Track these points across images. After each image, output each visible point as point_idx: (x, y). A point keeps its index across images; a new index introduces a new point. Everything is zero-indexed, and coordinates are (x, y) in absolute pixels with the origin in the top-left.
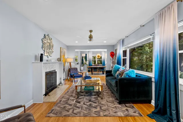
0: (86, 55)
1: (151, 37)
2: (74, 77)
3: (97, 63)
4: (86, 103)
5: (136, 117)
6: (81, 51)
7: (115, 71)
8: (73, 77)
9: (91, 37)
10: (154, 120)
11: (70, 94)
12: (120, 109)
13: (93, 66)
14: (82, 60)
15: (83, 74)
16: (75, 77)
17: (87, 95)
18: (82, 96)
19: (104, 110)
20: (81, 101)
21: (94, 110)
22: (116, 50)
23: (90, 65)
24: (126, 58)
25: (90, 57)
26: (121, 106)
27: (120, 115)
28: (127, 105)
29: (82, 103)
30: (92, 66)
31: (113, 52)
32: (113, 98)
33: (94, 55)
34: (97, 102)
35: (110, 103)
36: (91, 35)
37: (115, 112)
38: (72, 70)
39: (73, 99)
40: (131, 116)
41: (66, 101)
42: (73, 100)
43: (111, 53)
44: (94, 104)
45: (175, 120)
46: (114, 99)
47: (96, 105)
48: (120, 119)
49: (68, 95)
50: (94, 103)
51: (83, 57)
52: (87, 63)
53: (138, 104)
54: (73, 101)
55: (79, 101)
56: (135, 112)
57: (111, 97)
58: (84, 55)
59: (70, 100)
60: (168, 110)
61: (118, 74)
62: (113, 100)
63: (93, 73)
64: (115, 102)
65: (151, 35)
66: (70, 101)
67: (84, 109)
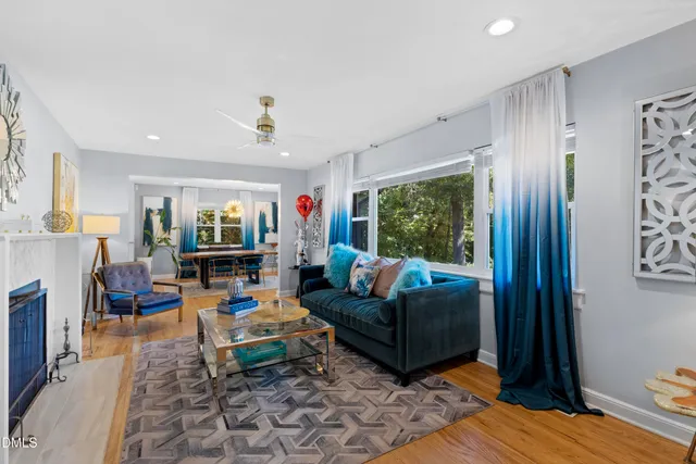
0: (167, 202)
1: (471, 158)
2: (140, 307)
3: (218, 238)
4: (282, 418)
5: (479, 415)
6: (140, 185)
7: (338, 267)
8: (134, 308)
9: (266, 126)
10: (519, 406)
11: (166, 398)
12: (418, 400)
13: (203, 250)
14: (148, 225)
15: (180, 292)
16: (143, 311)
17: (259, 384)
18: (239, 390)
19: (377, 425)
20: (253, 417)
21: (339, 437)
22: (318, 190)
23: (185, 246)
24: (366, 222)
25: (187, 211)
26: (414, 393)
27: (437, 426)
28: (425, 381)
29: (265, 425)
30: (198, 250)
31: (307, 198)
32: (367, 370)
33: (208, 205)
34: (324, 401)
35: (373, 392)
36: (266, 116)
37: (416, 419)
38: (117, 274)
39: (205, 421)
40: (465, 416)
41: (170, 439)
42: (207, 423)
43: (300, 199)
44: (320, 414)
45: (570, 390)
46: (373, 375)
47: (328, 413)
48: (449, 438)
49: (154, 407)
50: (318, 410)
51: (149, 212)
52: (175, 237)
53: (451, 371)
54: (215, 428)
55: (241, 417)
56: (464, 400)
57: (359, 368)
58: (156, 203)
59: (192, 426)
60: (549, 366)
61: (363, 277)
62: (372, 379)
63: (212, 281)
64: (383, 383)
65: (471, 152)
66: (195, 432)
67: (297, 447)
